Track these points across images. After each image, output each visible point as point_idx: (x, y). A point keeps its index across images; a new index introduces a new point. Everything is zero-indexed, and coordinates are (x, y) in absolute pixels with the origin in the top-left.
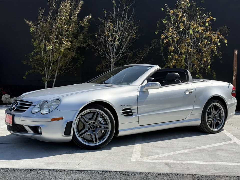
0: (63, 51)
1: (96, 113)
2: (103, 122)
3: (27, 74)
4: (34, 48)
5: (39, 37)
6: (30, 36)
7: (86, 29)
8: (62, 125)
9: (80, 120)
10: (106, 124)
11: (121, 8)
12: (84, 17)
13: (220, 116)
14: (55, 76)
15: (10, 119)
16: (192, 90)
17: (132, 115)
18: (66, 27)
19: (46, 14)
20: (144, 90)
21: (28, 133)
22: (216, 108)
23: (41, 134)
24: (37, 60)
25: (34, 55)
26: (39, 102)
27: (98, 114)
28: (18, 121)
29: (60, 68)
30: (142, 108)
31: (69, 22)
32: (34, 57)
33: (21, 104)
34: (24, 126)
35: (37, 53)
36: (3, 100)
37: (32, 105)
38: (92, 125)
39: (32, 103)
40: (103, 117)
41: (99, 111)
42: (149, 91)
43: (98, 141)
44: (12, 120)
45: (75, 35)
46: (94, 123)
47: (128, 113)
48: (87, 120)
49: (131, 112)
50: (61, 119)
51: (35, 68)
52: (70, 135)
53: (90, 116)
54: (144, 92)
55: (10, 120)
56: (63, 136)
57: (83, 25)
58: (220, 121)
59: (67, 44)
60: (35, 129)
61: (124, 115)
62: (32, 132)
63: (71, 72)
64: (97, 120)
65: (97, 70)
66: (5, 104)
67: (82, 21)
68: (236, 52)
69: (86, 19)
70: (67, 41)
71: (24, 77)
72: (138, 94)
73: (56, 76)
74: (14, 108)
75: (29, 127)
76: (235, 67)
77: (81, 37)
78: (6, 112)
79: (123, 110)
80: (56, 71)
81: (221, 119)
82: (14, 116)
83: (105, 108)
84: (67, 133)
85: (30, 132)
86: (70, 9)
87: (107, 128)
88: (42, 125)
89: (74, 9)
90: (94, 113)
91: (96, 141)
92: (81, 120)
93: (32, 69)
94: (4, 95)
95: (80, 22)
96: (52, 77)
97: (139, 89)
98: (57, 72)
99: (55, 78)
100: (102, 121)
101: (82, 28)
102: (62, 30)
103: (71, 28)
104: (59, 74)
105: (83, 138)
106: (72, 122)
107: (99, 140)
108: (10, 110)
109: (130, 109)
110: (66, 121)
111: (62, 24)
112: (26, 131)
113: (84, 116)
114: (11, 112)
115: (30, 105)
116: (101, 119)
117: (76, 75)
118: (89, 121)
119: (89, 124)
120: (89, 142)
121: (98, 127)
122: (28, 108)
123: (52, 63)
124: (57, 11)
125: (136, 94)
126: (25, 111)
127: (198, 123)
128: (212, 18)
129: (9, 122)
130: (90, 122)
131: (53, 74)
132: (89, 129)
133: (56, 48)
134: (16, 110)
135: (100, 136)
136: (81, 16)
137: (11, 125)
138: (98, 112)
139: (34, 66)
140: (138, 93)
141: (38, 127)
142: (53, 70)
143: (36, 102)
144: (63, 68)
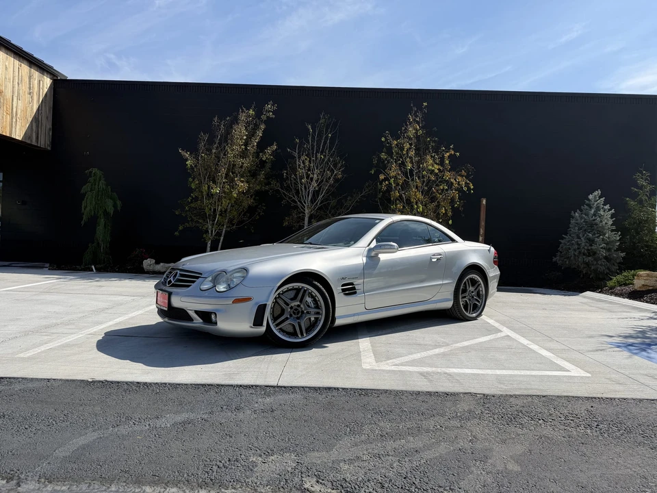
0: (235, 195)
1: (302, 291)
2: (313, 305)
3: (181, 228)
4: (191, 190)
5: (200, 174)
6: (185, 173)
7: (268, 165)
8: (250, 310)
9: (276, 301)
10: (317, 306)
11: (320, 135)
12: (266, 148)
13: (478, 295)
14: (222, 232)
15: (164, 298)
16: (440, 255)
17: (355, 293)
18: (239, 161)
19: (211, 142)
20: (373, 254)
21: (194, 321)
22: (474, 282)
23: (216, 323)
24: (196, 208)
25: (192, 202)
26: (212, 272)
27: (305, 291)
28: (177, 302)
29: (231, 221)
30: (370, 282)
31: (243, 154)
32: (192, 205)
33: (182, 275)
34: (188, 311)
35: (196, 199)
36: (144, 267)
37: (200, 277)
38: (296, 310)
39: (201, 274)
40: (312, 297)
41: (306, 286)
42: (381, 256)
43: (305, 335)
44: (167, 301)
45: (252, 174)
46: (299, 306)
47: (350, 290)
48: (288, 301)
49: (354, 288)
50: (248, 299)
51: (192, 220)
52: (261, 325)
53: (292, 294)
54: (372, 257)
55: (163, 300)
56: (251, 327)
57: (264, 159)
58: (479, 302)
59: (242, 186)
60: (206, 316)
61: (345, 294)
62: (201, 321)
63: (246, 227)
64: (304, 301)
66: (148, 272)
67: (264, 152)
68: (484, 202)
69: (269, 151)
70: (242, 182)
71: (176, 233)
72: (365, 261)
73: (224, 232)
74: (170, 282)
75: (196, 312)
76: (483, 223)
77: (262, 175)
78: (156, 287)
79: (343, 286)
80: (223, 225)
81: (479, 298)
82: (170, 294)
83: (316, 283)
84: (258, 322)
85: (196, 320)
86: (246, 135)
87: (318, 313)
88: (218, 310)
89: (251, 135)
90: (298, 290)
91: (302, 334)
92: (278, 300)
93: (188, 222)
94: (147, 259)
95: (261, 154)
96: (219, 234)
97: (366, 253)
98: (225, 226)
99: (223, 235)
100: (310, 302)
101: (263, 163)
102: (234, 165)
103: (247, 163)
104: (229, 229)
105: (281, 330)
106: (266, 304)
107: (306, 333)
108: (164, 283)
109: (352, 284)
110: (256, 303)
111: (234, 156)
112: (190, 319)
113: (282, 294)
114: (164, 288)
115: (198, 278)
116: (309, 300)
117: (253, 231)
118: (291, 303)
119: (291, 308)
120: (292, 337)
121: (305, 312)
122: (194, 282)
123: (218, 213)
124: (227, 138)
125: (361, 260)
126: (188, 286)
127: (449, 304)
128: (453, 152)
129: (162, 304)
130: (293, 304)
131: (219, 229)
132: (291, 315)
133: (224, 192)
134: (174, 285)
135: (307, 326)
136: (262, 146)
137: (166, 309)
138: (305, 289)
139: (191, 217)
140: (365, 259)
141: (212, 313)
142: (220, 224)
143: (207, 272)
144: (235, 221)
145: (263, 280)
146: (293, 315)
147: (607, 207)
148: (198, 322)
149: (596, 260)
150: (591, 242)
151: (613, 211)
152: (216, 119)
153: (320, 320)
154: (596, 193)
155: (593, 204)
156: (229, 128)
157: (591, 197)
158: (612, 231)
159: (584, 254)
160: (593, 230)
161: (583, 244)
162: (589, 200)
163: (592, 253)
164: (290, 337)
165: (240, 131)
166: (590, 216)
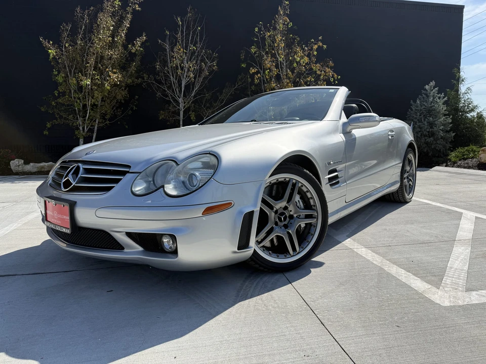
0: (109, 88)
1: (291, 185)
2: (301, 205)
3: (49, 125)
4: (56, 85)
5: (65, 67)
6: (47, 64)
7: (138, 58)
10: (308, 207)
12: (135, 39)
14: (94, 128)
15: (60, 212)
17: (338, 183)
19: (73, 34)
20: (347, 130)
21: (125, 250)
24: (63, 105)
25: (59, 97)
27: (294, 185)
28: (87, 217)
29: (103, 116)
31: (112, 45)
32: (60, 100)
33: (87, 171)
34: (112, 233)
35: (64, 94)
36: (12, 168)
37: (128, 172)
38: (282, 214)
39: (129, 167)
40: (301, 192)
41: (295, 177)
42: (354, 132)
43: (298, 250)
44: (68, 218)
46: (286, 208)
47: (334, 179)
48: (273, 202)
49: (338, 177)
50: (226, 206)
51: (61, 117)
54: (348, 133)
55: (60, 216)
56: (235, 252)
57: (133, 51)
58: (412, 182)
59: (116, 77)
60: (150, 242)
61: (330, 185)
62: (140, 249)
63: (119, 123)
64: (294, 200)
65: (161, 118)
66: (17, 174)
67: (134, 45)
69: (138, 43)
70: (115, 73)
71: (46, 133)
72: (344, 139)
73: (96, 128)
74: (68, 183)
75: (129, 235)
77: (133, 67)
79: (329, 174)
80: (95, 121)
82: (72, 205)
83: (305, 170)
84: (243, 244)
85: (130, 247)
86: (113, 26)
87: (311, 216)
88: (179, 230)
89: (118, 25)
91: (294, 249)
93: (56, 119)
94: (14, 160)
95: (130, 46)
96: (91, 131)
98: (97, 122)
99: (95, 132)
100: (299, 201)
101: (132, 56)
102: (102, 58)
103: (115, 54)
104: (101, 125)
105: (266, 248)
106: (253, 213)
107: (300, 245)
109: (334, 171)
111: (101, 47)
112: (118, 246)
114: (55, 193)
115: (124, 173)
116: (297, 198)
117: (127, 127)
118: (276, 204)
119: (276, 212)
120: (280, 255)
121: (295, 216)
122: (117, 181)
123: (89, 108)
124: (92, 29)
125: (340, 138)
127: (398, 186)
128: (321, 44)
129: (59, 222)
130: (278, 207)
131: (92, 126)
132: (276, 224)
133: (95, 84)
134: (76, 189)
137: (68, 231)
138: (294, 181)
139: (58, 114)
140: (342, 135)
141: (162, 235)
142: (92, 120)
143: (140, 163)
144: (108, 117)
145: (244, 171)
146: (279, 223)
147: (443, 95)
148: (134, 251)
149: (436, 140)
150: (431, 125)
151: (446, 99)
152: (78, 9)
153: (316, 227)
154: (432, 83)
155: (430, 93)
156: (94, 18)
157: (427, 87)
158: (445, 115)
159: (425, 136)
160: (431, 115)
161: (426, 127)
162: (426, 90)
163: (432, 134)
164: (278, 257)
165: (106, 21)
166: (429, 103)
